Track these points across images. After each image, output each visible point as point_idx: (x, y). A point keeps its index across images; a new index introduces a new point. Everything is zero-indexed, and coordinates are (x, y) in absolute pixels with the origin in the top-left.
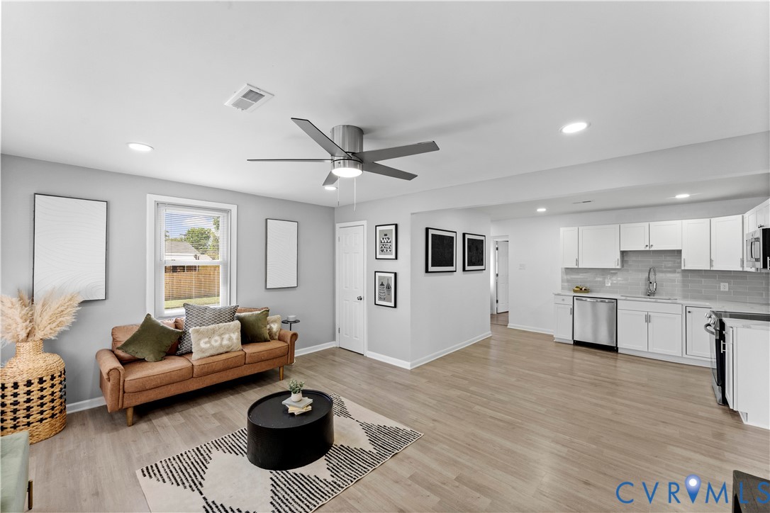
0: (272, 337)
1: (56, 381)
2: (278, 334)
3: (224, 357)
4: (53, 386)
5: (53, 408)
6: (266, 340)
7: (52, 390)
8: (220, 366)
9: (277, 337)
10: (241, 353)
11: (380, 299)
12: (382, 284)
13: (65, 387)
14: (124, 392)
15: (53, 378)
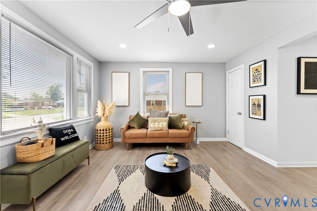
0: (183, 128)
1: (110, 131)
2: (187, 127)
3: (159, 132)
4: (109, 132)
5: (109, 140)
6: (180, 129)
7: (109, 134)
8: (157, 135)
9: (186, 128)
10: (167, 132)
11: (253, 114)
12: (254, 104)
13: (113, 134)
14: (125, 137)
15: (109, 130)
